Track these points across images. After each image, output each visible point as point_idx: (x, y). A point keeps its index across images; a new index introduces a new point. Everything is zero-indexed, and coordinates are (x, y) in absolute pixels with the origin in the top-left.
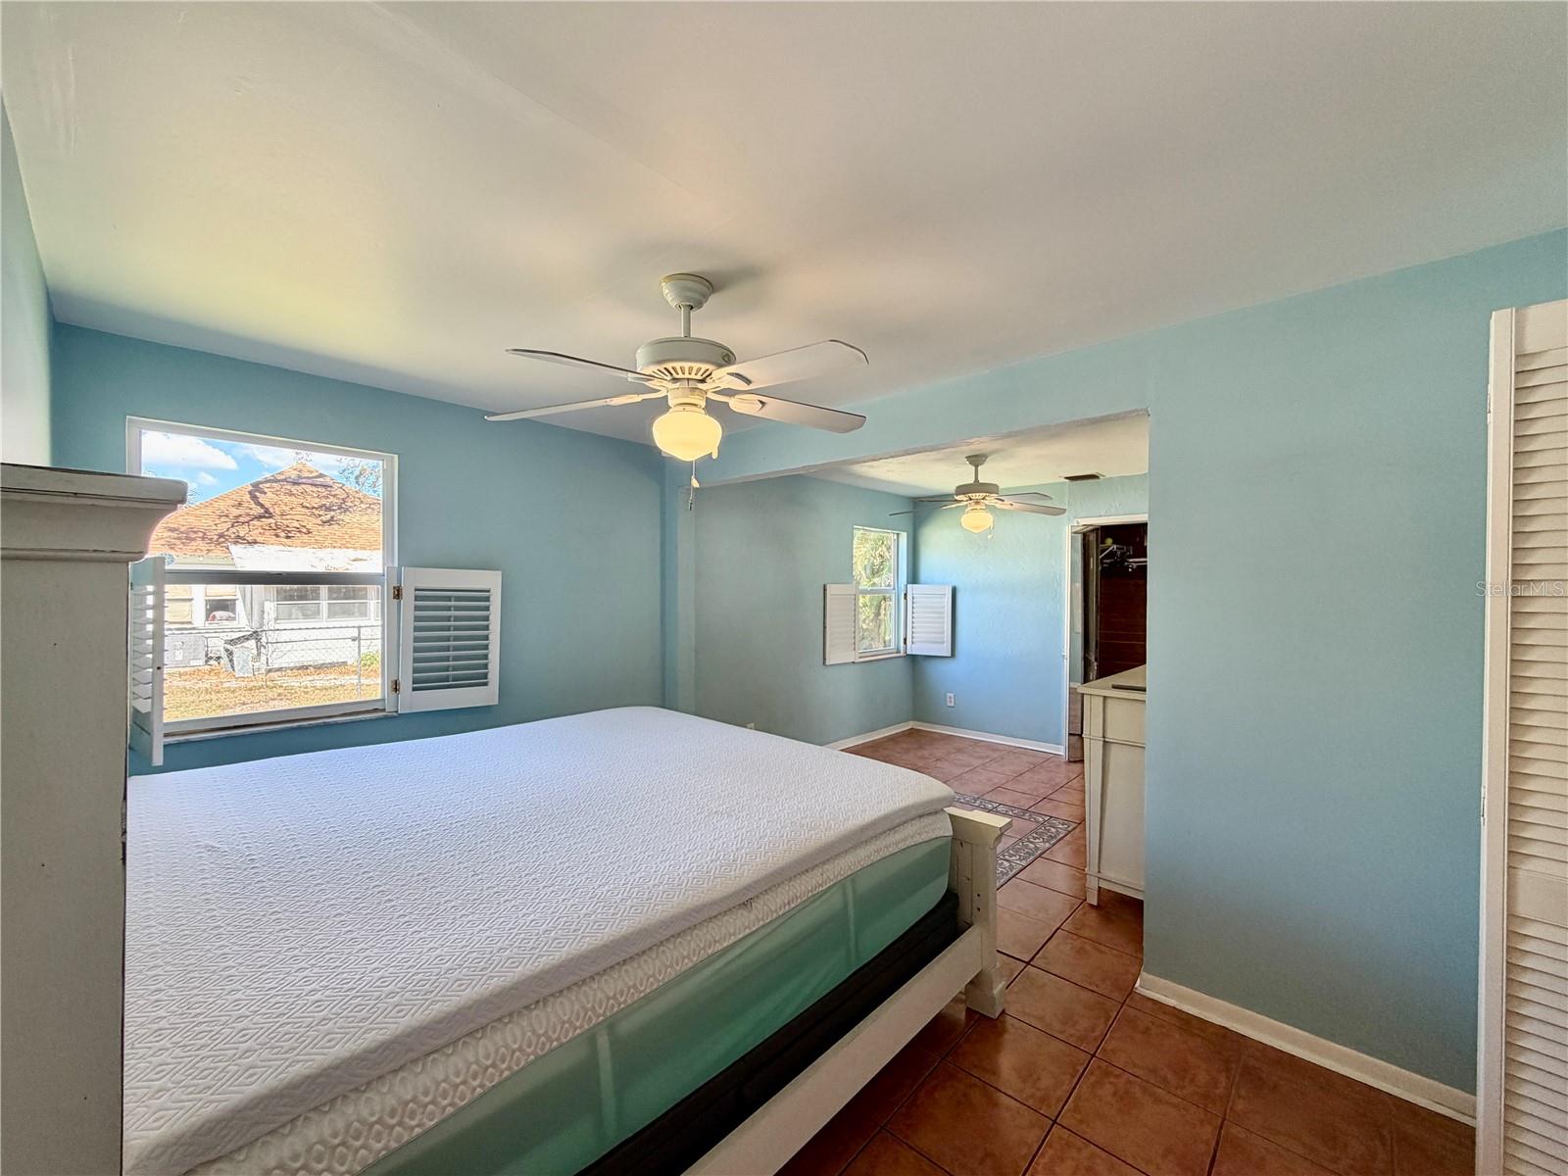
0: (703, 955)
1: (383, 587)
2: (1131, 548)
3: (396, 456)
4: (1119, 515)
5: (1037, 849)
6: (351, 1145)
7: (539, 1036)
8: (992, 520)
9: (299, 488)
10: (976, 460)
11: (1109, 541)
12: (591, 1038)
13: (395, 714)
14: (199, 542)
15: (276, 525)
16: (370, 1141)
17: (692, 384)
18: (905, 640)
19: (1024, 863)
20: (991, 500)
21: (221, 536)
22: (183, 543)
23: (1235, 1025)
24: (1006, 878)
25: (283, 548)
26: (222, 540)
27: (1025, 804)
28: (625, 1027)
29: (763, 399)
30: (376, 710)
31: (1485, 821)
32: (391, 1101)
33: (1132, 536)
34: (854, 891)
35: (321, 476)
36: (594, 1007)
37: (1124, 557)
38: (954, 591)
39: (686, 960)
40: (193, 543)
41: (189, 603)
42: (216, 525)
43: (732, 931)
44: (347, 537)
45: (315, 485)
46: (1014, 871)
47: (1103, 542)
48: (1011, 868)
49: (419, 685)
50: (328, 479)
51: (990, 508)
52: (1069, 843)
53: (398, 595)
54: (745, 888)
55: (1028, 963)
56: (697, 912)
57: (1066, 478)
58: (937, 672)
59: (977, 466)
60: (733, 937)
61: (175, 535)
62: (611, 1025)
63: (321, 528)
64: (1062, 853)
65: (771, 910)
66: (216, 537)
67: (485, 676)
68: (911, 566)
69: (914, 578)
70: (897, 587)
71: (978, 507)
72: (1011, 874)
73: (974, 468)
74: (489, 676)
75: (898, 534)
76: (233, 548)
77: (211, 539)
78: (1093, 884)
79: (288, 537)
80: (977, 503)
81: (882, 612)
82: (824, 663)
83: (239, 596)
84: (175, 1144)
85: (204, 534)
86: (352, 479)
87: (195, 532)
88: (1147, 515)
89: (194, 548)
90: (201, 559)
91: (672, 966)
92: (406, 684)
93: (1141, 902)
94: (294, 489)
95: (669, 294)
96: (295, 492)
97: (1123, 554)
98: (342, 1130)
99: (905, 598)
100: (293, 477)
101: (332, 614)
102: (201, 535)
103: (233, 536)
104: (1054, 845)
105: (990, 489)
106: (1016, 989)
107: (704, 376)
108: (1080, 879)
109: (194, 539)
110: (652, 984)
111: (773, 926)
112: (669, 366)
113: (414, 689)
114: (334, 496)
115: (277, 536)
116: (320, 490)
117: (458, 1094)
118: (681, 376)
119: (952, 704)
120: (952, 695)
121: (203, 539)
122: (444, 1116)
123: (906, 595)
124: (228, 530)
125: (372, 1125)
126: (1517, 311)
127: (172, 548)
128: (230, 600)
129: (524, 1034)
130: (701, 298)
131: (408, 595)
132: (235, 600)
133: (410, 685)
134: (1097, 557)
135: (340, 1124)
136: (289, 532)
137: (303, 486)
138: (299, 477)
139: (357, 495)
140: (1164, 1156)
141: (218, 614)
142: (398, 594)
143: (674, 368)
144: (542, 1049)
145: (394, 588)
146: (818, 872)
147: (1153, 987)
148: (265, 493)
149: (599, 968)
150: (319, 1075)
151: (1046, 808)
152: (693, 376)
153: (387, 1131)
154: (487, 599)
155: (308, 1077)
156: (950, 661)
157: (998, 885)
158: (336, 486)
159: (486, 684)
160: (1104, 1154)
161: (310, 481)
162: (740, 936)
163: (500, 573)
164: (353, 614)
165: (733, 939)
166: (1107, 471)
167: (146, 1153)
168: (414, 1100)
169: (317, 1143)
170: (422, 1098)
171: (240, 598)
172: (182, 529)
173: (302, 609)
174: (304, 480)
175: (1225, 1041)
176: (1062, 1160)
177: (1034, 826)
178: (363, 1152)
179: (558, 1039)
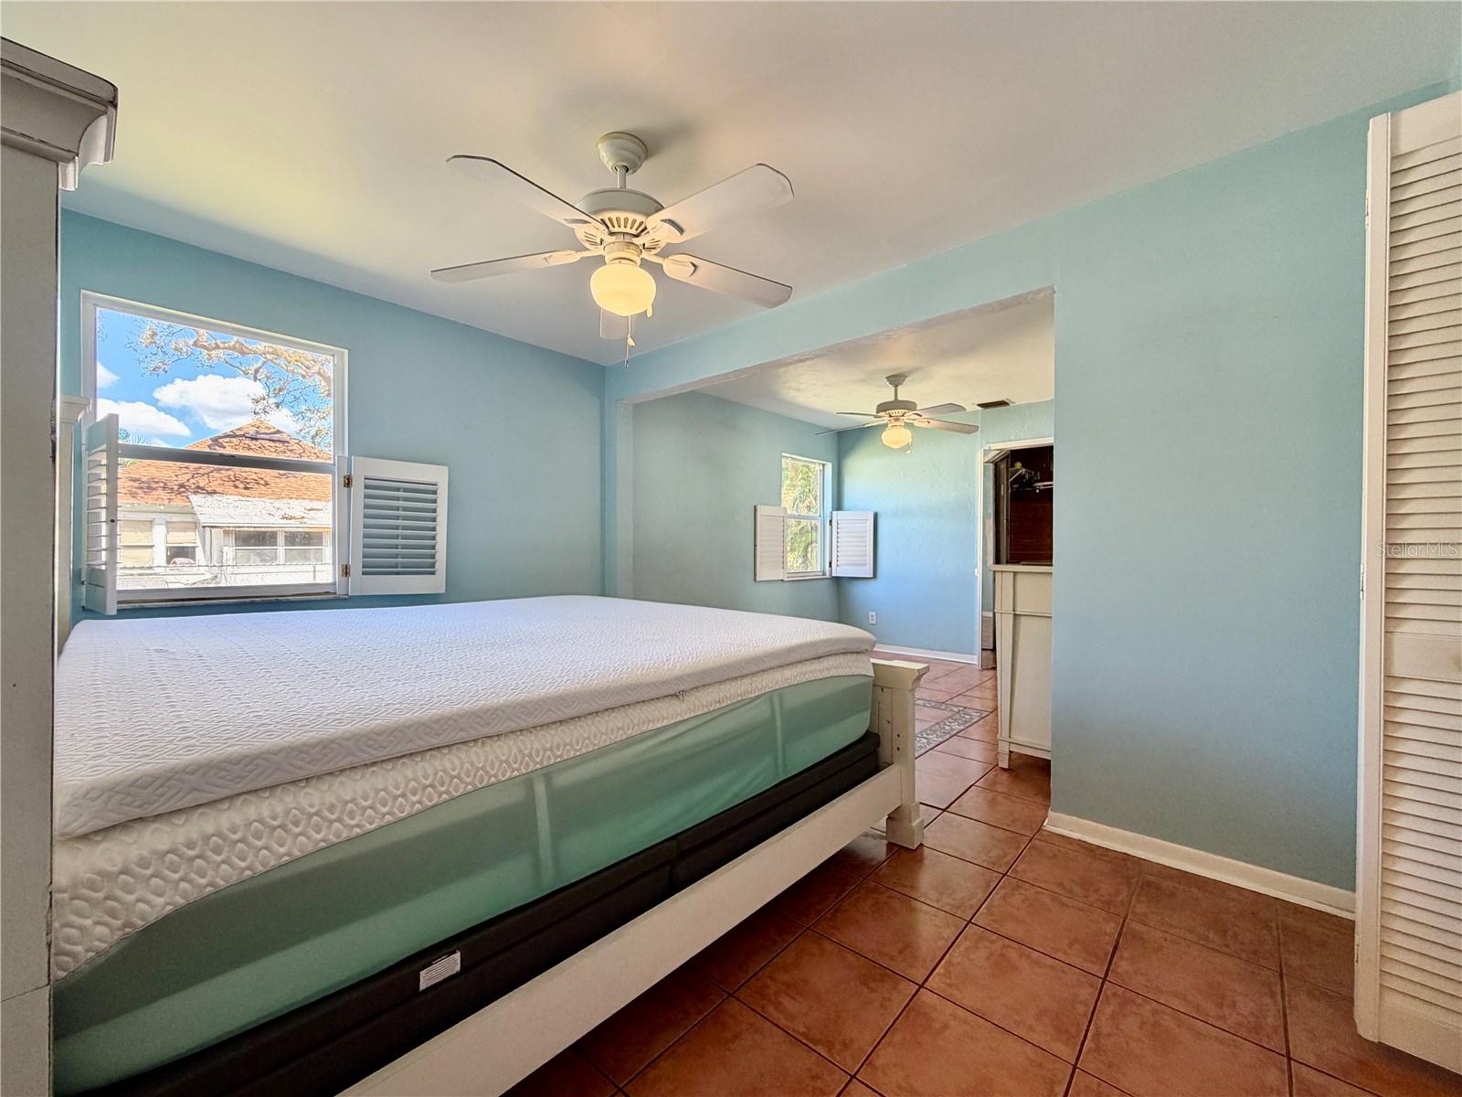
0: (637, 731)
1: (334, 476)
2: (1038, 473)
3: (346, 351)
4: (1027, 439)
5: (953, 730)
6: (290, 830)
7: (478, 769)
8: (910, 435)
9: (257, 443)
10: (896, 380)
11: (1018, 465)
12: (528, 781)
13: (346, 597)
14: (160, 491)
15: (235, 477)
16: (309, 829)
17: (628, 239)
18: (830, 563)
19: (940, 740)
20: (910, 416)
21: (182, 486)
22: (145, 492)
23: (1135, 851)
24: (924, 751)
25: (241, 498)
26: (182, 490)
27: (941, 697)
28: (562, 780)
29: (696, 261)
30: (327, 593)
31: (1364, 597)
32: (330, 798)
33: (1038, 460)
34: (781, 706)
35: (278, 432)
36: (531, 754)
37: (1031, 482)
38: (876, 516)
39: (621, 732)
40: (154, 492)
41: (150, 550)
42: (176, 476)
43: (665, 715)
44: (303, 488)
45: (273, 441)
46: (932, 745)
47: (1013, 466)
48: (929, 743)
49: (369, 570)
50: (285, 436)
51: (909, 426)
52: (983, 726)
53: (348, 484)
54: (676, 679)
55: (944, 810)
56: (631, 690)
57: (979, 405)
58: (861, 592)
59: (896, 386)
60: (665, 721)
61: (136, 484)
62: (548, 774)
63: (278, 480)
64: (976, 732)
65: (703, 705)
66: (176, 487)
67: (433, 565)
68: (835, 492)
69: (838, 506)
70: (822, 516)
71: (897, 423)
72: (928, 747)
73: (893, 388)
74: (437, 566)
75: (823, 465)
76: (194, 498)
77: (172, 489)
78: (1004, 748)
79: (246, 488)
80: (897, 419)
81: (809, 555)
82: (755, 580)
83: (199, 543)
84: (111, 790)
85: (165, 484)
86: (309, 439)
87: (157, 482)
88: (1053, 438)
89: (156, 497)
90: (162, 507)
91: (606, 734)
92: (356, 569)
93: (1048, 762)
94: (252, 443)
95: (605, 156)
96: (253, 447)
97: (1031, 478)
98: (282, 815)
99: (831, 524)
100: (251, 432)
101: (289, 559)
102: (162, 485)
103: (193, 486)
104: (968, 727)
105: (909, 406)
106: (933, 829)
107: (639, 230)
108: (993, 750)
109: (155, 489)
110: (587, 746)
111: (705, 719)
112: (605, 216)
113: (364, 573)
114: (291, 451)
115: (236, 487)
116: (277, 445)
117: (397, 805)
118: (616, 229)
119: (874, 622)
120: (874, 613)
121: (164, 488)
122: (382, 824)
123: (831, 521)
124: (188, 481)
125: (311, 816)
126: (1392, 115)
127: (134, 497)
128: (190, 547)
129: (462, 764)
130: (637, 159)
131: (358, 484)
132: (194, 547)
133: (360, 569)
134: (1007, 480)
135: (279, 809)
136: (248, 483)
137: (261, 441)
138: (257, 432)
139: (313, 451)
140: (1071, 945)
141: (178, 560)
142: (348, 482)
143: (610, 220)
144: (481, 782)
145: (345, 477)
146: (746, 681)
147: (1061, 823)
148: (224, 447)
149: (537, 721)
150: (257, 757)
151: (962, 701)
152: (628, 230)
153: (326, 824)
154: (435, 492)
155: (245, 757)
156: (873, 584)
157: (916, 755)
158: (292, 442)
159: (433, 573)
160: (1016, 945)
161: (268, 437)
162: (672, 722)
163: (446, 468)
164: (309, 559)
165: (666, 723)
166: (1018, 397)
167: (80, 792)
168: (353, 801)
169: (255, 821)
170: (360, 800)
171: (200, 546)
172: (144, 479)
173: (260, 555)
174: (262, 436)
175: (1123, 864)
176: (977, 948)
177: (949, 714)
178: (302, 839)
179: (495, 776)
